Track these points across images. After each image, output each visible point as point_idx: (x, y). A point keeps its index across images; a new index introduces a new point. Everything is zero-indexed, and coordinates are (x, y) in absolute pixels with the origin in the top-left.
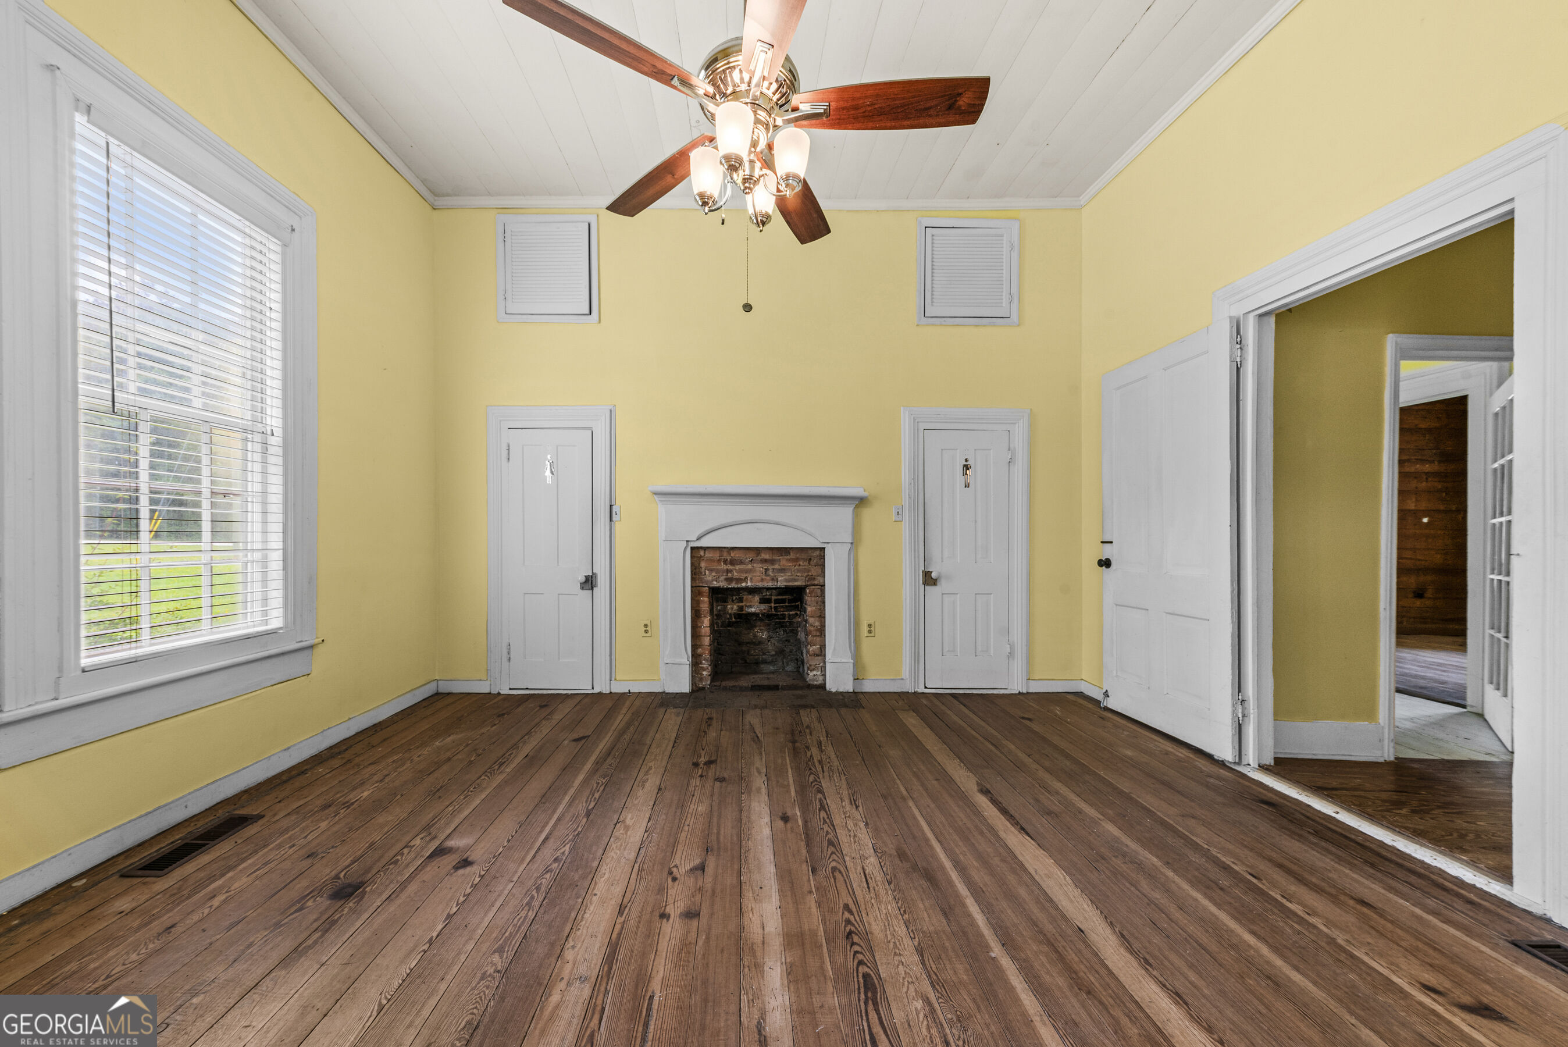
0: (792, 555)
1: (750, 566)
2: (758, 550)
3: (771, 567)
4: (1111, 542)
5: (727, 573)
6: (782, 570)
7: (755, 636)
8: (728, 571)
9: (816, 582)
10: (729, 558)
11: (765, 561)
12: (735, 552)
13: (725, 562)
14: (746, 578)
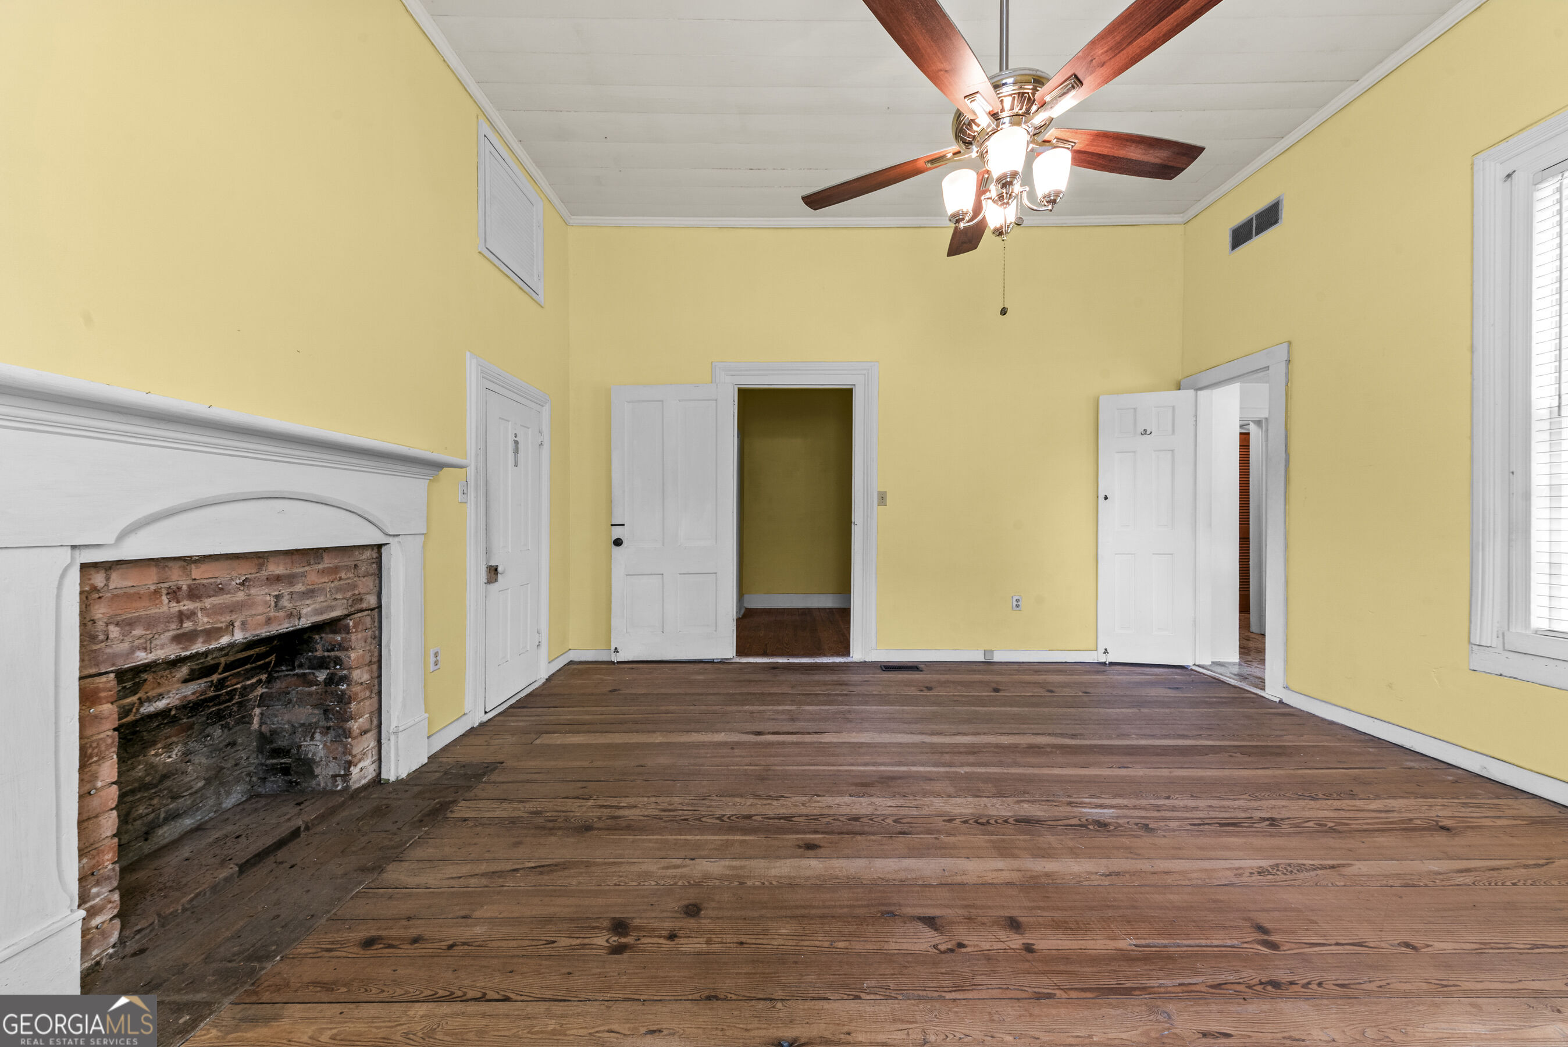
0: (328, 562)
1: (240, 596)
2: (260, 558)
3: (285, 590)
4: (624, 525)
5: (181, 622)
6: (310, 593)
7: (152, 766)
8: (182, 617)
9: (364, 606)
10: (184, 585)
11: (278, 579)
12: (204, 567)
13: (174, 594)
14: (232, 624)
